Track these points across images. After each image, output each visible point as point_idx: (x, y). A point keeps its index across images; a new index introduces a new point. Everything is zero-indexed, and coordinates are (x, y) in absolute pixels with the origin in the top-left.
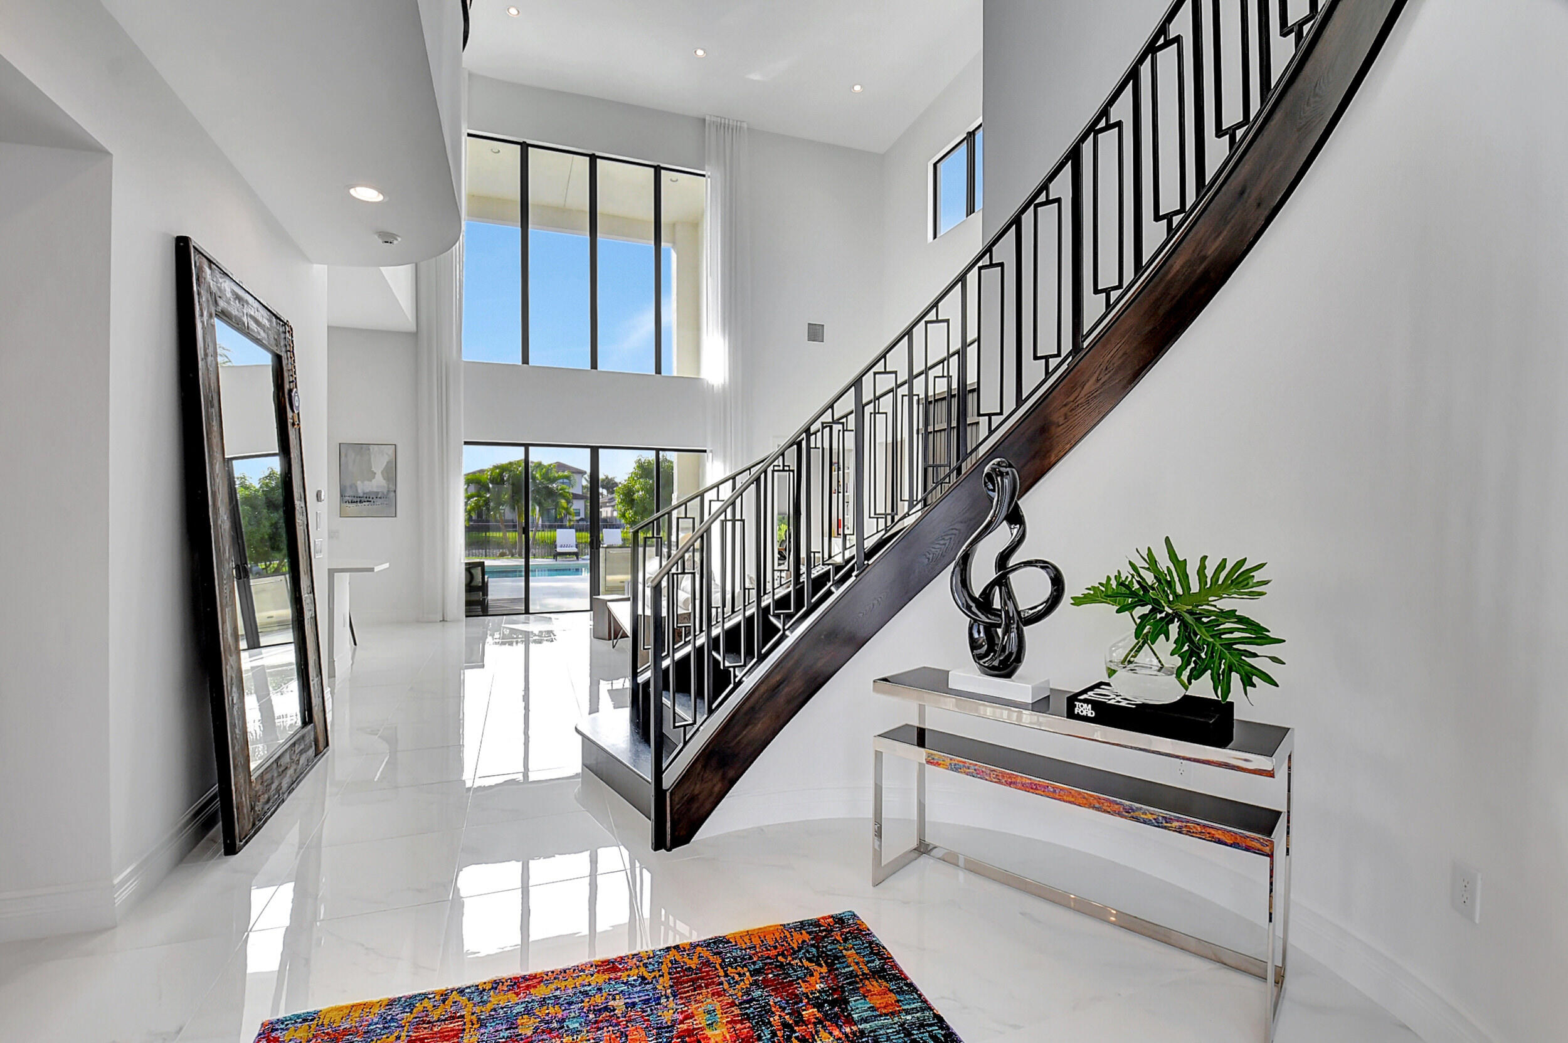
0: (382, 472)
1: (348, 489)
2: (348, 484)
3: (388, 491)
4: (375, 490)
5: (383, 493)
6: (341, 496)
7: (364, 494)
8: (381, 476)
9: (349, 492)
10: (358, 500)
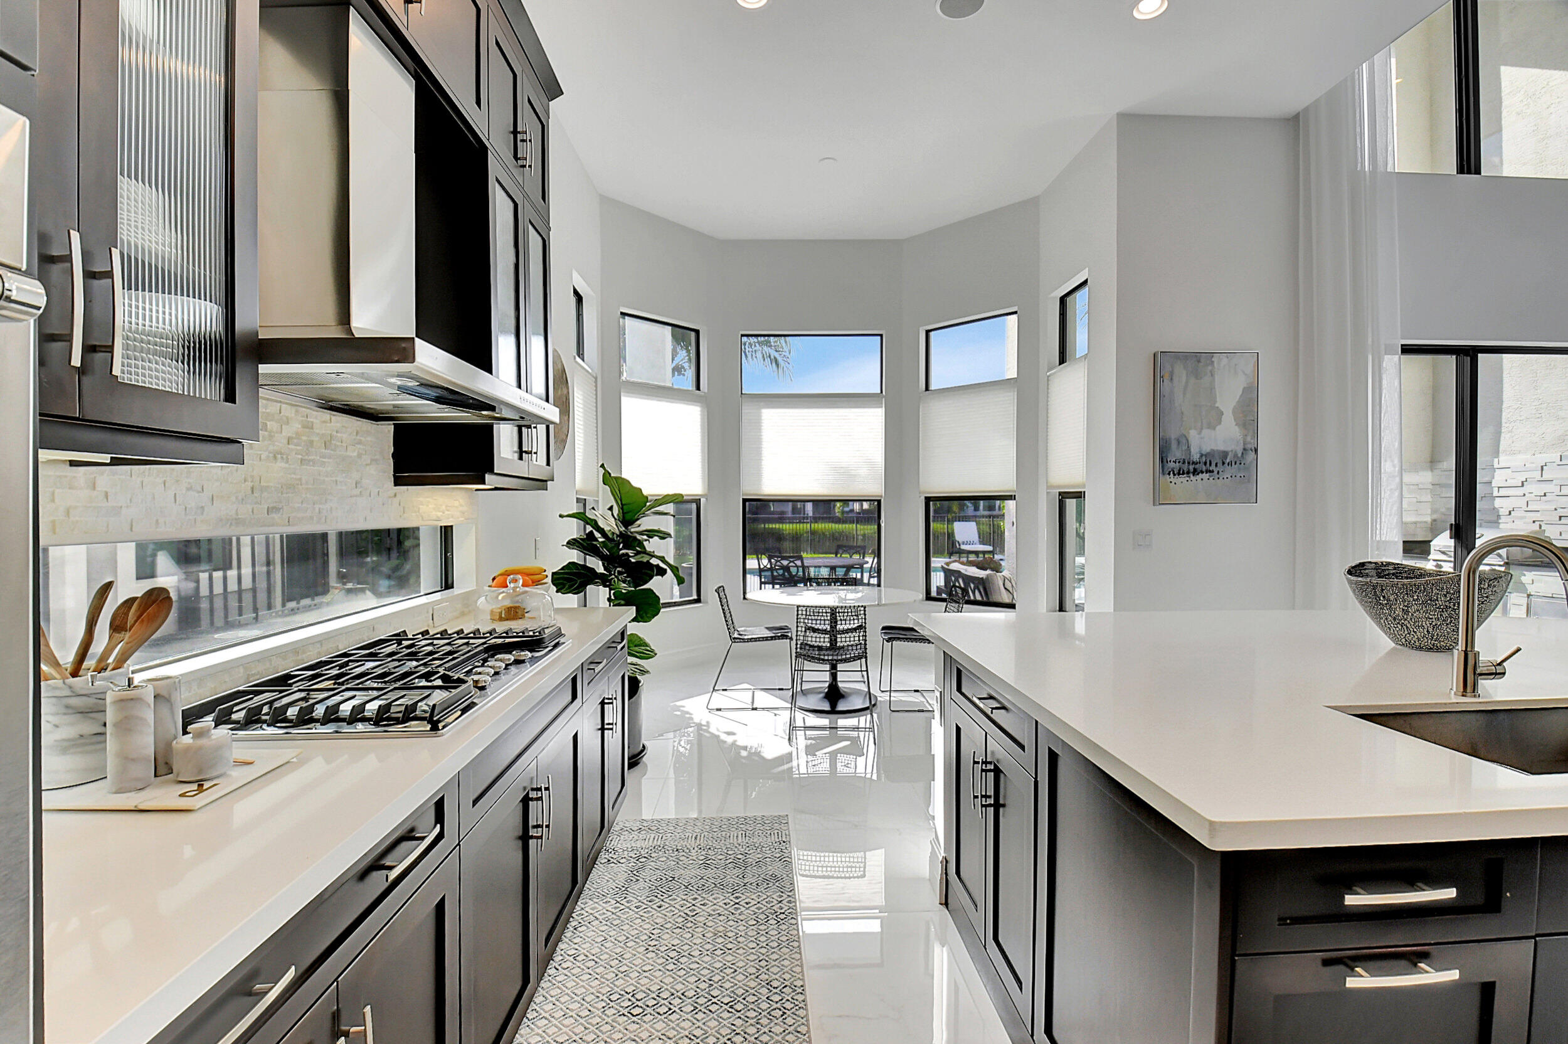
0: (1234, 412)
1: (1174, 446)
2: (1173, 434)
3: (1245, 449)
4: (1222, 448)
5: (1236, 455)
6: (1162, 460)
7: (1202, 456)
8: (1231, 415)
9: (1176, 453)
10: (1193, 468)
